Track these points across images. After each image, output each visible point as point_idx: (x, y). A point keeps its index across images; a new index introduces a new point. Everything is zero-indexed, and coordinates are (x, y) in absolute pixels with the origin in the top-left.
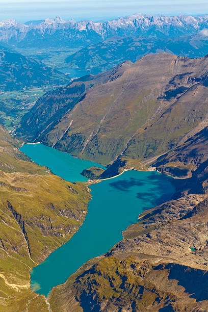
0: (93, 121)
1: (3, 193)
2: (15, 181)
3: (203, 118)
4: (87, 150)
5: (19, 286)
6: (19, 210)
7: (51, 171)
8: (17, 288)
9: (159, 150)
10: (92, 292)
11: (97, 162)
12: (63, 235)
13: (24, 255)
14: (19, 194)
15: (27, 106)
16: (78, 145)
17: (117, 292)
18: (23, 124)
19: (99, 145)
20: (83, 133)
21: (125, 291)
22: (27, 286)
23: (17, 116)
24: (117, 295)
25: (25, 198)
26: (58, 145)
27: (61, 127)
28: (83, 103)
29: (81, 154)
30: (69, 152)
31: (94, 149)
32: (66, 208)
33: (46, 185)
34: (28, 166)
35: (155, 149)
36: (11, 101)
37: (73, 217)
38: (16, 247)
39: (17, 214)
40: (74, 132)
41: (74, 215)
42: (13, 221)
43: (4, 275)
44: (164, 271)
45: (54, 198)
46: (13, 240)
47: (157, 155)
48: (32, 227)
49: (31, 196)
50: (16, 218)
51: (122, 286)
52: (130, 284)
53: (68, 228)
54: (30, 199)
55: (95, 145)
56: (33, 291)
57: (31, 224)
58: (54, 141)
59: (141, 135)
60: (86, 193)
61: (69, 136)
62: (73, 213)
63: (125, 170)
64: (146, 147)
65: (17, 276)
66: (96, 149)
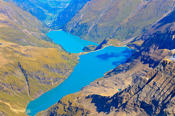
0: (95, 15)
1: (17, 57)
2: (26, 51)
3: (167, 11)
4: (90, 34)
5: (18, 111)
6: (24, 68)
7: (62, 48)
8: (17, 112)
9: (135, 34)
10: (55, 112)
11: (95, 42)
12: (53, 84)
13: (25, 94)
14: (27, 58)
15: (65, 6)
16: (85, 31)
17: (66, 111)
18: (59, 18)
19: (97, 30)
20: (88, 23)
21: (69, 111)
22: (23, 111)
23: (56, 13)
24: (65, 113)
25: (30, 61)
26: (72, 31)
27: (75, 19)
28: (90, 2)
29: (86, 37)
30: (79, 36)
31: (94, 34)
32: (57, 68)
33: (46, 53)
34: (47, 44)
35: (133, 33)
36: (53, 3)
37: (62, 73)
38: (21, 90)
39: (23, 70)
40: (83, 22)
41: (62, 72)
42: (21, 74)
43: (10, 104)
44: (90, 99)
45: (49, 62)
46: (18, 85)
47: (133, 37)
48: (32, 77)
49: (34, 60)
50: (23, 72)
51: (68, 109)
52: (72, 107)
53: (56, 80)
54: (33, 62)
55: (95, 30)
56: (26, 114)
57: (31, 76)
58: (70, 29)
59: (125, 24)
60: (75, 60)
61: (79, 25)
62: (61, 71)
63: (106, 46)
64: (127, 32)
65: (19, 105)
66: (95, 33)
